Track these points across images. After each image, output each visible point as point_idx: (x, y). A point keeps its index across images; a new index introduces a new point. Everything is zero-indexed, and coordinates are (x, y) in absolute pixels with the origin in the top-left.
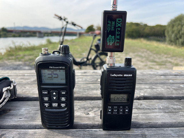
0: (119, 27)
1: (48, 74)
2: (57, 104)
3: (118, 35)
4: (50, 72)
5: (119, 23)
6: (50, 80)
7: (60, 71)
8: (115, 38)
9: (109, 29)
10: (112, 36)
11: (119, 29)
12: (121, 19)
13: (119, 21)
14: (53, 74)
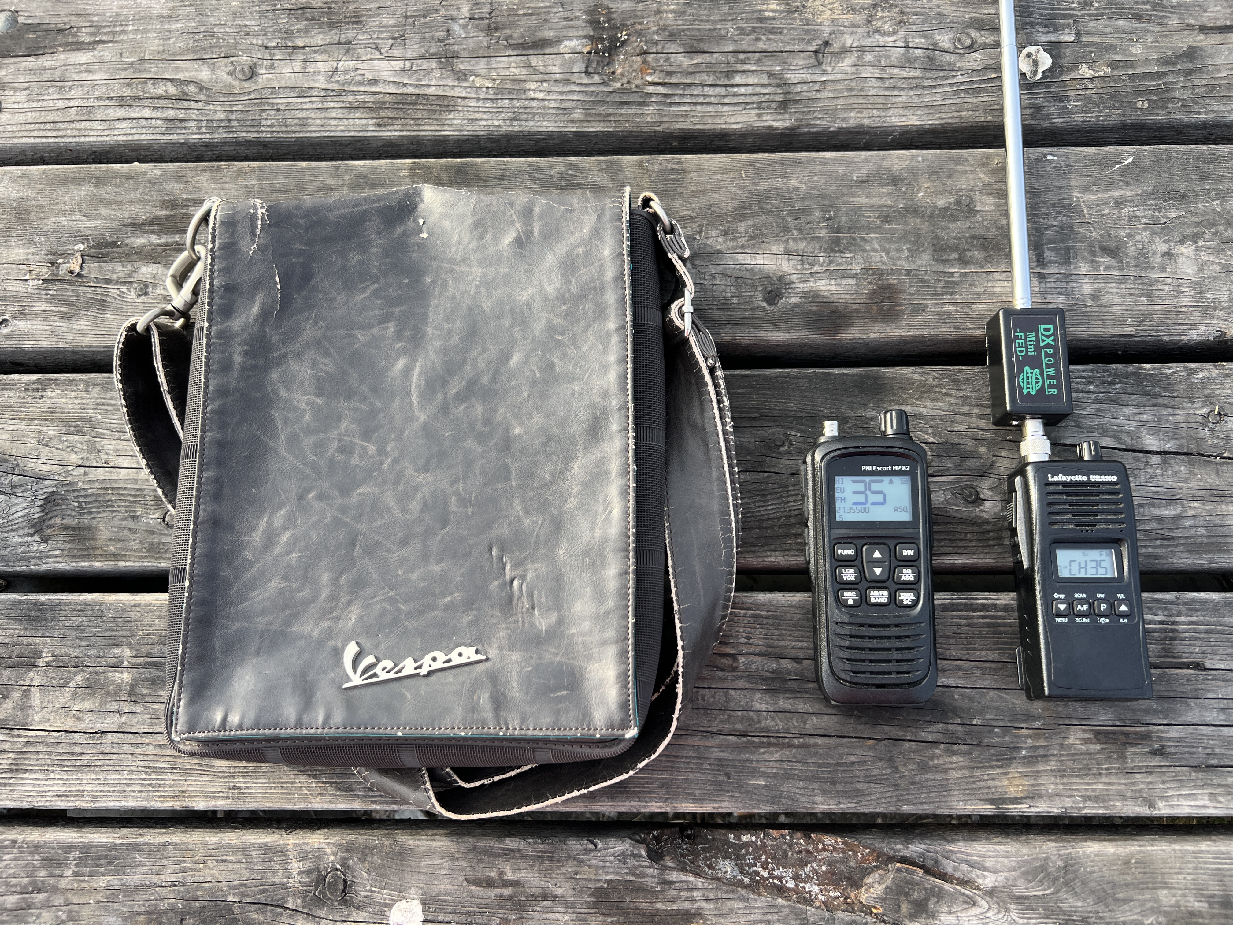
0: (1048, 346)
1: (855, 492)
2: (886, 593)
3: (1048, 366)
4: (860, 487)
5: (1048, 337)
6: (860, 511)
7: (891, 482)
8: (1042, 374)
9: (1021, 351)
10: (1033, 369)
11: (1050, 351)
12: (1051, 327)
13: (1048, 330)
14: (868, 492)
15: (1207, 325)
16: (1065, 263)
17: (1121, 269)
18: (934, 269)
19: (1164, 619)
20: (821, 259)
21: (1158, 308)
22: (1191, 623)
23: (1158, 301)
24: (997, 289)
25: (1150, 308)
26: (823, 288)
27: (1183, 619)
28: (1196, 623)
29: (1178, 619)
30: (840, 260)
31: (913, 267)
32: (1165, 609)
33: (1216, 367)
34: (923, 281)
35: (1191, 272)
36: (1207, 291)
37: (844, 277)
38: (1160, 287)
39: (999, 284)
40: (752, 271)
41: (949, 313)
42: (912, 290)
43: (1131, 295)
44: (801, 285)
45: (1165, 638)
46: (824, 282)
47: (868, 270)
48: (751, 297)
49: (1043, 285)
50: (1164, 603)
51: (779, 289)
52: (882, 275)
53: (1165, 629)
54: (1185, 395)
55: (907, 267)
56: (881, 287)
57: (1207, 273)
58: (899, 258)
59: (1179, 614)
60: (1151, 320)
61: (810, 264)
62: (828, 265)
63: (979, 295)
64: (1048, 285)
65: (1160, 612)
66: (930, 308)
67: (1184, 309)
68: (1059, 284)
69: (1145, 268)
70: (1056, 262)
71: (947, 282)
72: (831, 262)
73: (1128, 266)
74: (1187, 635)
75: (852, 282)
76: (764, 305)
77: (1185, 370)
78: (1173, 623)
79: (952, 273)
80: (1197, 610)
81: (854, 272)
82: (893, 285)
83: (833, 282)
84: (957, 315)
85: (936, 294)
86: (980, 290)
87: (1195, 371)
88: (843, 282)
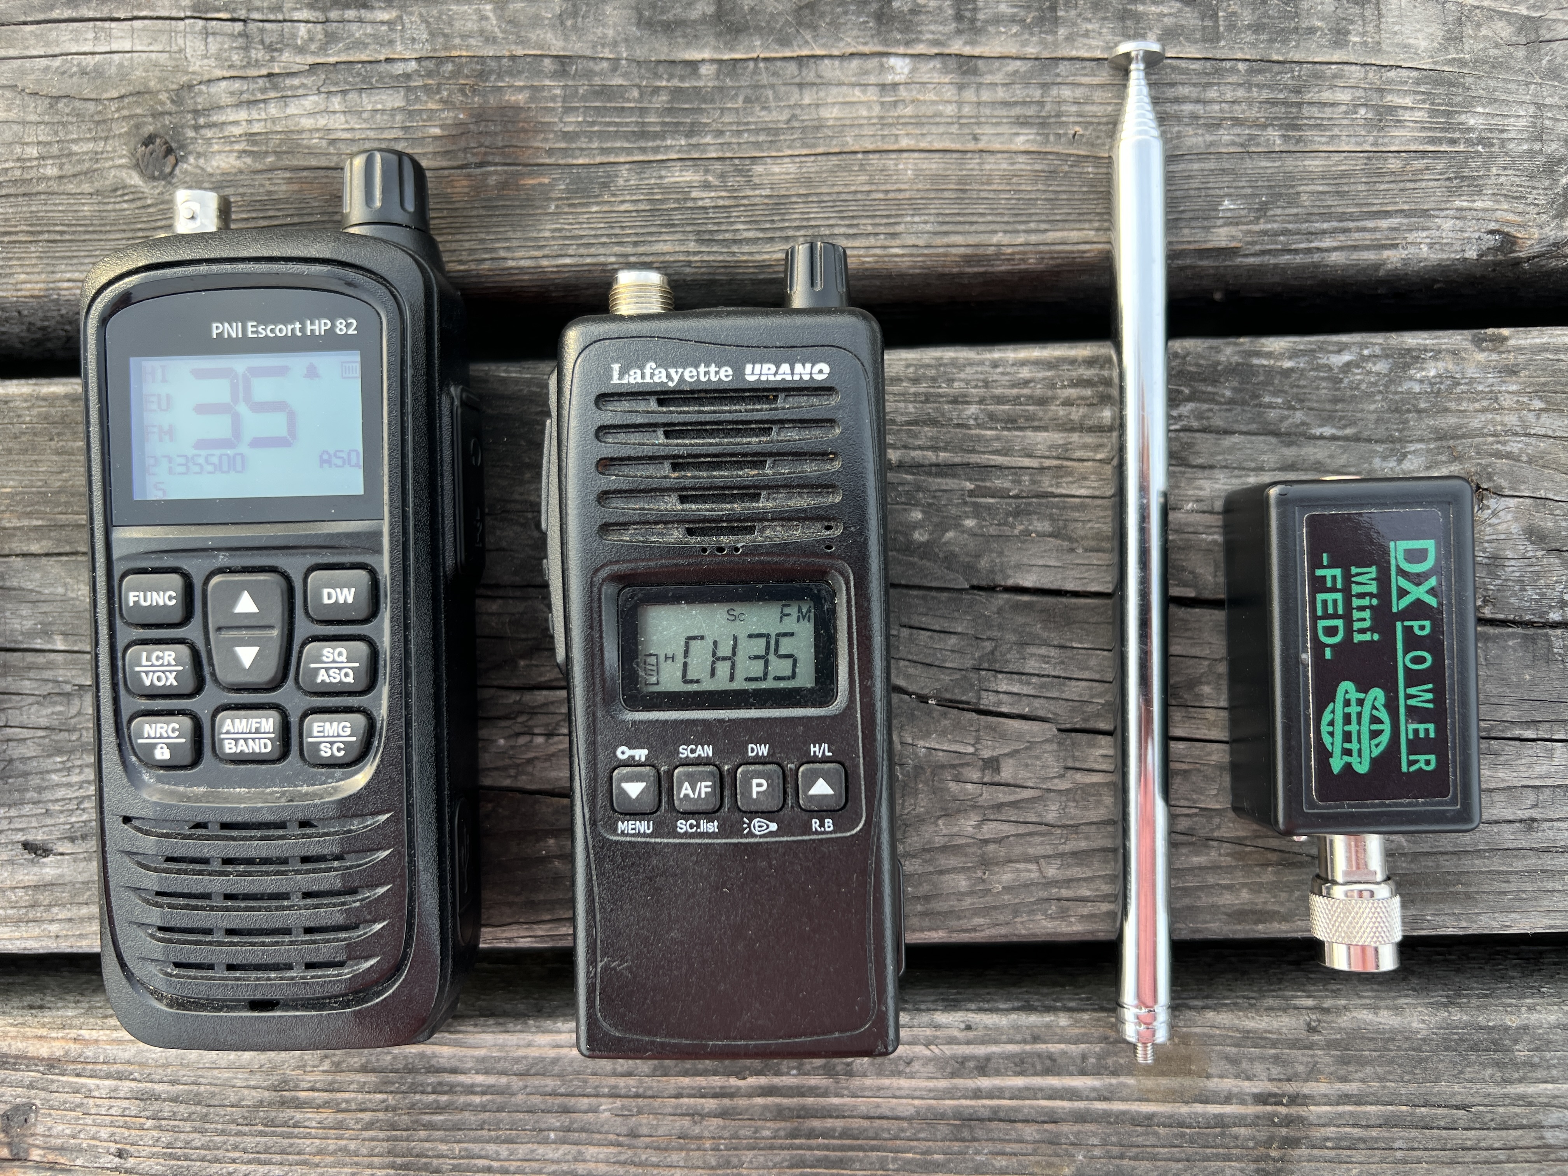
15: (1461, 214)
16: (1040, 21)
17: (1212, 37)
18: (640, 53)
19: (1272, 1088)
20: (303, 30)
21: (1314, 164)
22: (1345, 1099)
23: (1318, 140)
24: (830, 114)
25: (1290, 162)
26: (307, 123)
27: (1321, 1088)
28: (1359, 1100)
29: (1308, 1088)
30: (357, 31)
31: (577, 47)
32: (1276, 1059)
33: (1478, 342)
34: (605, 92)
35: (1423, 44)
36: (1468, 105)
37: (367, 86)
38: (1327, 96)
39: (834, 94)
40: (98, 73)
41: (682, 193)
42: (572, 121)
43: (1237, 122)
44: (242, 115)
45: (1268, 1143)
46: (311, 102)
47: (441, 61)
48: (96, 156)
49: (970, 95)
50: (1274, 1044)
51: (177, 130)
52: (482, 75)
53: (1270, 1117)
54: (1381, 432)
55: (557, 45)
56: (480, 116)
57: (1471, 48)
58: (536, 22)
59: (1313, 1073)
60: (1293, 200)
61: (270, 48)
62: (323, 49)
63: (777, 132)
64: (986, 96)
65: (1259, 1068)
66: (625, 177)
67: (1394, 164)
68: (1019, 93)
69: (1282, 35)
70: (1013, 20)
71: (676, 93)
72: (331, 38)
73: (1231, 27)
74: (1331, 1131)
75: (394, 100)
76: (135, 179)
77: (1386, 355)
78: (1294, 1100)
79: (693, 65)
80: (1362, 1063)
81: (399, 69)
82: (516, 109)
83: (336, 103)
84: (706, 198)
85: (643, 134)
86: (777, 116)
87: (1413, 357)
88: (368, 102)
